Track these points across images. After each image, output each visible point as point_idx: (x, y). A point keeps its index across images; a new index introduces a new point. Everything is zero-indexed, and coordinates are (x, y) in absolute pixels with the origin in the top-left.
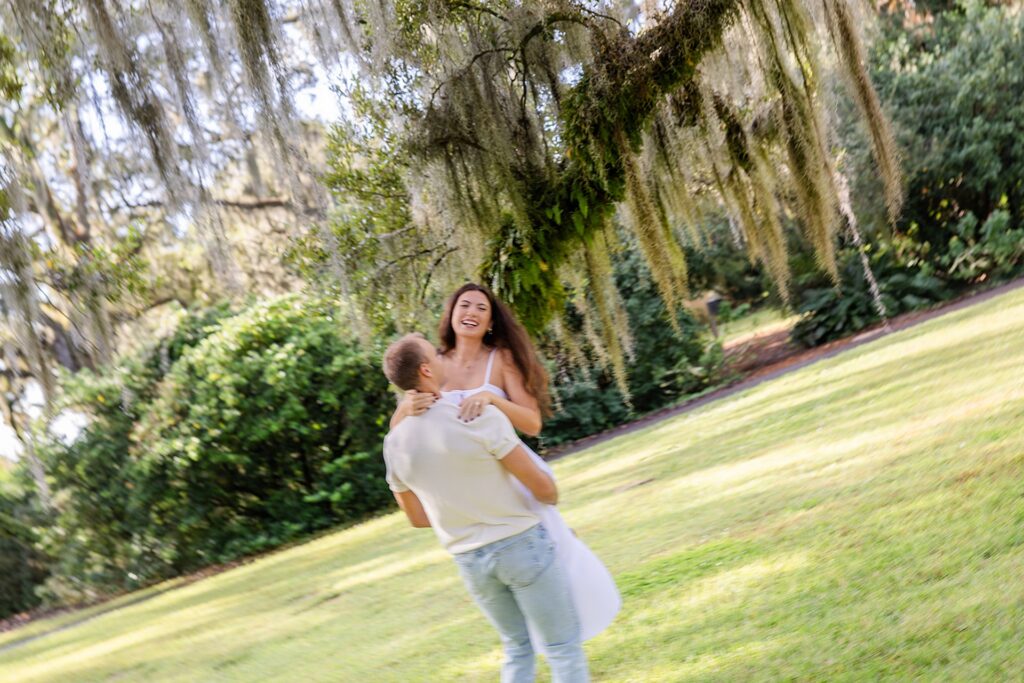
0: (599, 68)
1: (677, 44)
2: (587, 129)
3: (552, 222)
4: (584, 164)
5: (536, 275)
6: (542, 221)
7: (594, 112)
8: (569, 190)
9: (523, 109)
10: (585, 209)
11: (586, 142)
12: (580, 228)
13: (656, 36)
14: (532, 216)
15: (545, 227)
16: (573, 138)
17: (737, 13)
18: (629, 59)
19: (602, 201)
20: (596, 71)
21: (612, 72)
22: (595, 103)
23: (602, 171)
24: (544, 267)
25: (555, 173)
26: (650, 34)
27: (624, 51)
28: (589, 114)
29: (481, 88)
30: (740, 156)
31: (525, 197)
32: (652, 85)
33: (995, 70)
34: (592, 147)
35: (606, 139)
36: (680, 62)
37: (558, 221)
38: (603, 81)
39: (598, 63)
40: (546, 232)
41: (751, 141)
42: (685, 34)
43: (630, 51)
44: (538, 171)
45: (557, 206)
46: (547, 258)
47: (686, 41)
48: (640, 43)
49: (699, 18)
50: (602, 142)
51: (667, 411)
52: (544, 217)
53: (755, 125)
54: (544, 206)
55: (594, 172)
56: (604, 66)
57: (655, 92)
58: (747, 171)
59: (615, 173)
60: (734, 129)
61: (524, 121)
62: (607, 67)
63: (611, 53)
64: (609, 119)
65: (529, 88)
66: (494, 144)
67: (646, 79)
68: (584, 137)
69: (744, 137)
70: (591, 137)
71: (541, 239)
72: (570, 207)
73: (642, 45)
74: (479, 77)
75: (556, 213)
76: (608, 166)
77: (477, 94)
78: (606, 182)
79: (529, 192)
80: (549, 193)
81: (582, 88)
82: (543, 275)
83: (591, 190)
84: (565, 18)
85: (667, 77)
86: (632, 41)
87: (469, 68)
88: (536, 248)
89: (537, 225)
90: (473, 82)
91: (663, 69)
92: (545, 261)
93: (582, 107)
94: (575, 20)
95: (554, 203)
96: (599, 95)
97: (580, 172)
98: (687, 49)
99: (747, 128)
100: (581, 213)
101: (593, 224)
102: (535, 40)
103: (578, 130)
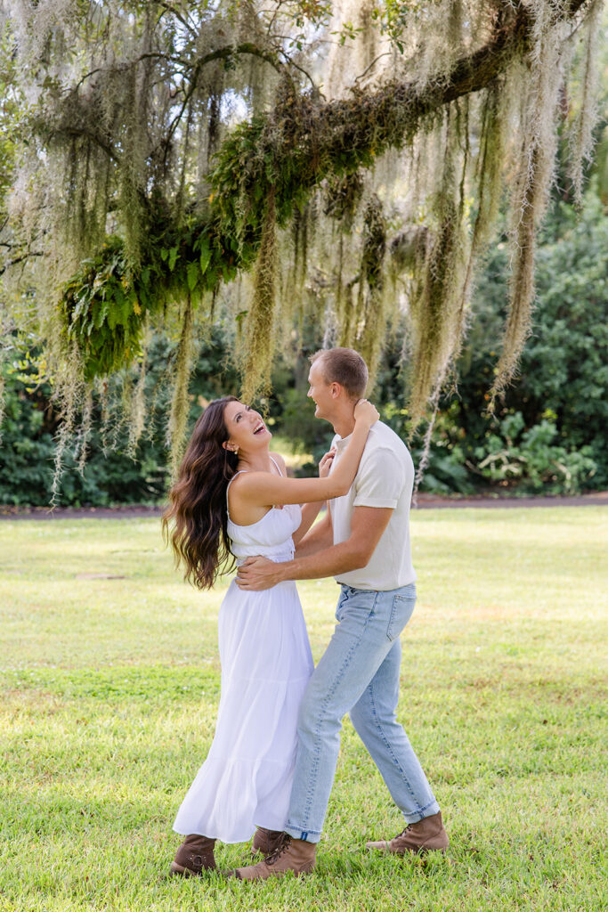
0: (277, 119)
1: (367, 127)
2: (242, 180)
3: (165, 266)
4: (225, 216)
5: (126, 315)
6: (154, 259)
7: (255, 164)
8: (194, 237)
9: (171, 133)
10: (205, 265)
11: (235, 193)
12: (192, 282)
13: (349, 110)
14: (144, 250)
15: (154, 267)
16: (222, 184)
17: (440, 119)
18: (312, 123)
19: (228, 260)
20: (273, 122)
21: (290, 129)
22: (261, 155)
23: (239, 230)
24: (137, 310)
25: (182, 213)
26: (344, 105)
27: (309, 112)
28: (250, 165)
29: (138, 90)
30: (371, 270)
31: (143, 226)
32: (326, 159)
33: (596, 279)
34: (240, 202)
35: (257, 199)
36: (364, 147)
37: (172, 267)
38: (277, 136)
39: (278, 114)
40: (153, 273)
41: (388, 259)
42: (380, 120)
43: (315, 115)
44: (164, 204)
45: (177, 249)
46: (144, 300)
47: (377, 128)
48: (329, 111)
49: (400, 110)
50: (251, 200)
51: (145, 509)
52: (158, 256)
53: (396, 243)
54: (160, 244)
55: (232, 228)
56: (284, 121)
57: (326, 169)
58: (371, 287)
59: (251, 236)
60: (378, 238)
61: (167, 145)
62: (287, 123)
63: (293, 110)
64: (269, 177)
65: (185, 114)
66: (130, 157)
67: (323, 150)
68: (235, 187)
69: (383, 250)
70: (242, 189)
71: (146, 278)
72: (190, 255)
73: (331, 113)
74: (139, 81)
75: (173, 256)
76: (249, 227)
77: (131, 97)
78: (241, 244)
79: (149, 222)
80: (172, 232)
81: (252, 132)
82: (133, 317)
83: (220, 246)
84: (257, 53)
85: (343, 157)
86: (320, 106)
87: (133, 65)
88: (137, 286)
89: (146, 261)
90: (131, 83)
91: (343, 147)
92: (140, 303)
93: (246, 154)
94: (268, 58)
95: (173, 245)
96: (268, 148)
97: (215, 223)
98: (376, 136)
99: (389, 243)
100: (199, 267)
101: (208, 283)
102: (211, 66)
103: (231, 177)
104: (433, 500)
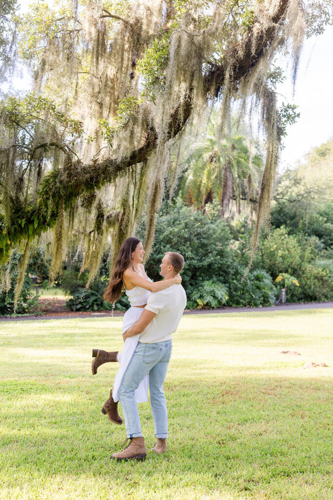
0: (64, 171)
1: (99, 175)
2: (51, 194)
3: (20, 226)
4: (44, 207)
5: (4, 244)
6: (15, 223)
7: (56, 188)
8: (32, 215)
9: (23, 175)
10: (36, 225)
11: (48, 199)
12: (31, 232)
13: (92, 168)
14: (12, 219)
15: (16, 226)
16: (43, 195)
17: (126, 173)
18: (78, 173)
19: (44, 224)
20: (63, 172)
21: (70, 175)
22: (58, 185)
23: (49, 212)
24: (9, 242)
25: (27, 205)
26: (90, 167)
27: (77, 169)
28: (54, 188)
29: (10, 159)
30: (98, 227)
31: (12, 210)
32: (83, 187)
33: (181, 229)
34: (50, 202)
35: (56, 201)
36: (97, 182)
37: (23, 226)
38: (64, 177)
39: (65, 169)
40: (15, 228)
41: (105, 223)
42: (103, 172)
43: (79, 170)
44: (20, 202)
45: (25, 219)
46: (12, 239)
47: (103, 175)
48: (84, 169)
49: (111, 169)
50: (54, 201)
52: (17, 222)
53: (108, 217)
54: (18, 217)
55: (46, 212)
56: (67, 172)
57: (83, 191)
58: (98, 233)
59: (54, 215)
60: (100, 216)
61: (21, 180)
62: (68, 174)
63: (71, 168)
64: (61, 193)
65: (29, 168)
66: (7, 184)
67: (82, 183)
68: (48, 196)
69: (103, 220)
70: (51, 197)
71: (13, 230)
72: (30, 221)
73: (85, 169)
74: (11, 155)
75: (24, 222)
76: (53, 212)
77: (8, 161)
78: (49, 218)
79: (14, 209)
80: (23, 213)
81: (55, 175)
82: (7, 245)
83: (42, 219)
84: (57, 146)
85: (90, 186)
86: (81, 167)
87: (9, 149)
88: (9, 233)
89: (13, 224)
90: (8, 156)
91: (89, 182)
92: (10, 240)
93: (52, 184)
94: (61, 148)
95: (24, 218)
96: (61, 182)
97: (40, 210)
98: (102, 178)
99: (105, 217)
100: (33, 226)
101: (37, 232)
102: (39, 150)
103: (47, 193)
104: (120, 313)
